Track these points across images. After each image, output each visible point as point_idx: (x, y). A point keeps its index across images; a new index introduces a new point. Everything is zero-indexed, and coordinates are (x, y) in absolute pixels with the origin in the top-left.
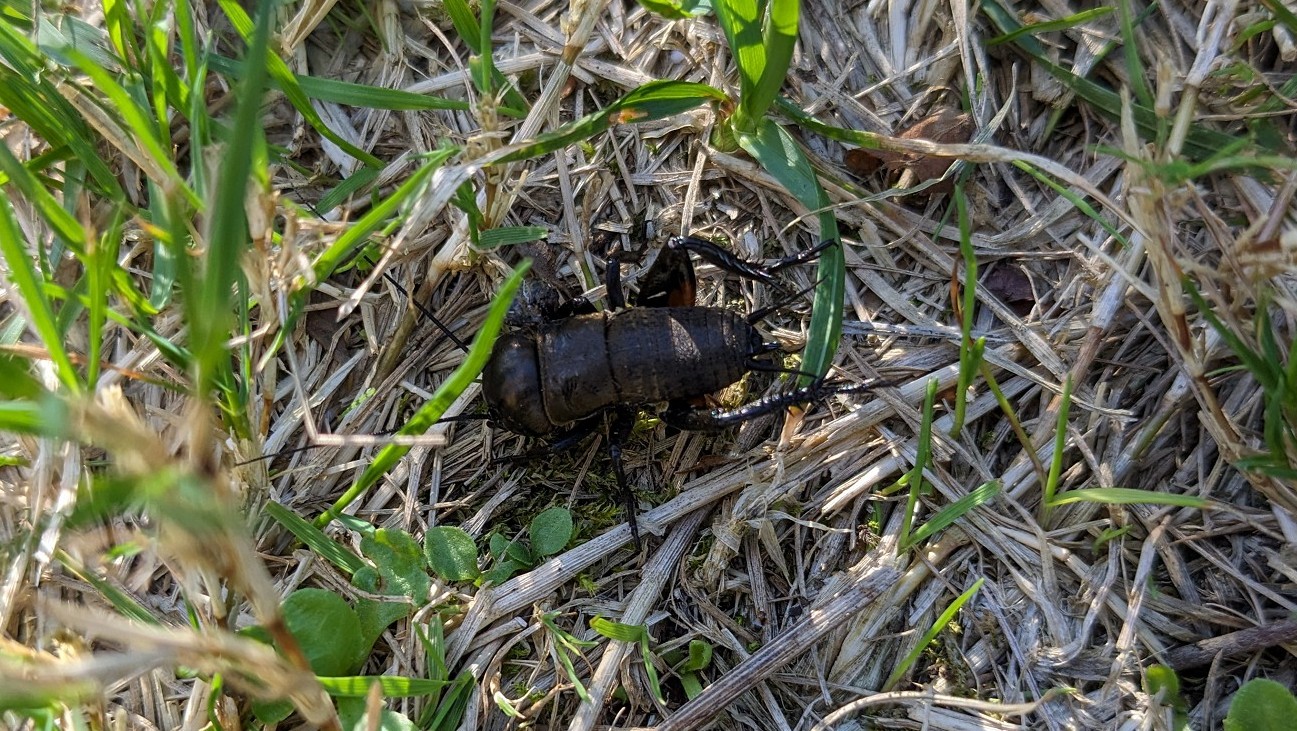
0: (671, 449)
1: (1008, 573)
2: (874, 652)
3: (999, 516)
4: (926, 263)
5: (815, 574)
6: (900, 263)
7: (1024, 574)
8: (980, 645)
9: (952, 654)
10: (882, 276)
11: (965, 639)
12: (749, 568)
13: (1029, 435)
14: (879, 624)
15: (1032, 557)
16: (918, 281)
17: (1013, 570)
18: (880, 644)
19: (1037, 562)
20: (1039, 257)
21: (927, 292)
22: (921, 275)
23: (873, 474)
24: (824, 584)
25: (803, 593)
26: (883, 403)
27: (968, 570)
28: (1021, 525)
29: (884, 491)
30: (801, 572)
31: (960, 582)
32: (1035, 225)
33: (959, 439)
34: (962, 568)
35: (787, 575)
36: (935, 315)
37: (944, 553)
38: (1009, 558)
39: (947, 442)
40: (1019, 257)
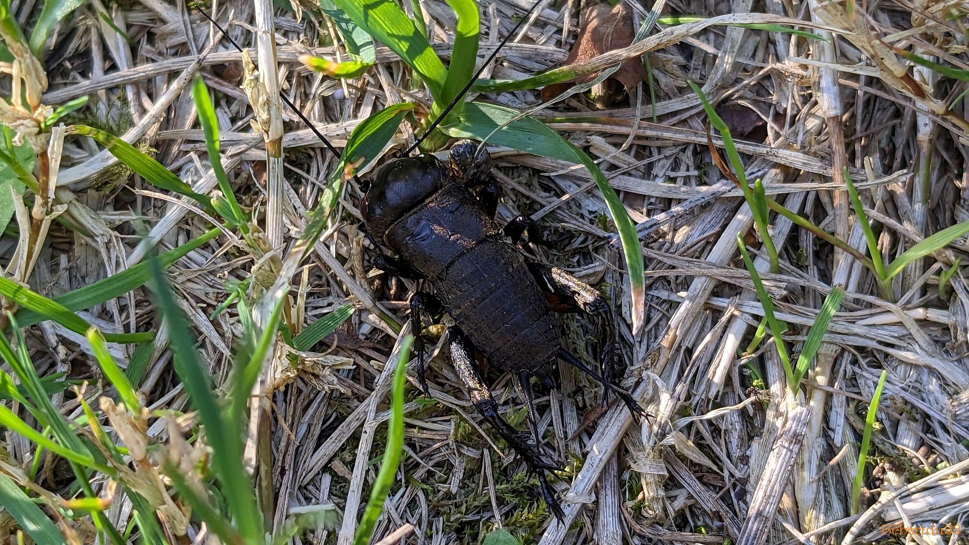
0: (551, 424)
1: (887, 355)
2: (825, 487)
3: (851, 314)
4: (659, 143)
5: (736, 453)
6: (638, 156)
7: (899, 348)
8: (902, 427)
9: (886, 448)
10: (630, 175)
11: (889, 430)
12: (682, 482)
13: (833, 234)
14: (815, 461)
15: (900, 331)
16: (661, 162)
17: (890, 351)
18: (825, 478)
19: (905, 332)
20: (745, 86)
21: (675, 166)
22: (662, 156)
23: (731, 342)
24: (748, 457)
25: (738, 475)
26: (703, 279)
27: (854, 373)
28: (873, 311)
29: (749, 350)
30: (724, 457)
31: (854, 386)
32: (726, 62)
33: (780, 271)
34: (849, 374)
35: (715, 468)
36: (693, 182)
37: (828, 371)
38: (880, 342)
39: (775, 280)
40: (732, 95)
